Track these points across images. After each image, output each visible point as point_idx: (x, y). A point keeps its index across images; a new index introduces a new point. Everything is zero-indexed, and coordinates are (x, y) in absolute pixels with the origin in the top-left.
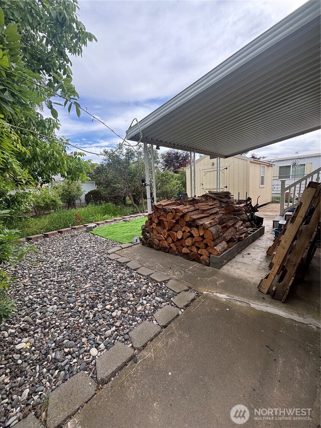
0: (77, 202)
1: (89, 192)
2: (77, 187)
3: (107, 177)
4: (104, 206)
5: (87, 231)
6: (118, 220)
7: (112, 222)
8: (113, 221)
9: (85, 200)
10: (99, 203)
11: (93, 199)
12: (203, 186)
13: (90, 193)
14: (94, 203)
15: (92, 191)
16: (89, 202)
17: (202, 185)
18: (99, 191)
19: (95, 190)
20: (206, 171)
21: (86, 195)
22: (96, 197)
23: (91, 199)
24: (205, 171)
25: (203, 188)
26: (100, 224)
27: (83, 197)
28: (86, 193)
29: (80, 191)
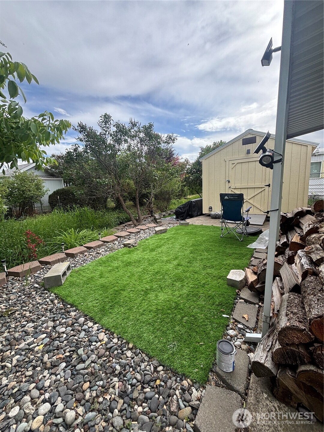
0: (37, 205)
1: (54, 192)
2: (36, 185)
3: (82, 168)
4: (77, 212)
5: (47, 287)
6: (110, 242)
7: (99, 246)
8: (102, 245)
9: (49, 202)
10: (70, 207)
11: (61, 202)
12: (230, 185)
13: (56, 193)
14: (62, 208)
15: (59, 190)
16: (55, 206)
17: (229, 182)
18: (69, 191)
19: (63, 189)
20: (236, 162)
21: (50, 196)
22: (65, 199)
23: (57, 202)
24: (233, 162)
25: (230, 187)
26: (77, 254)
27: (45, 199)
28: (50, 193)
29: (41, 190)
